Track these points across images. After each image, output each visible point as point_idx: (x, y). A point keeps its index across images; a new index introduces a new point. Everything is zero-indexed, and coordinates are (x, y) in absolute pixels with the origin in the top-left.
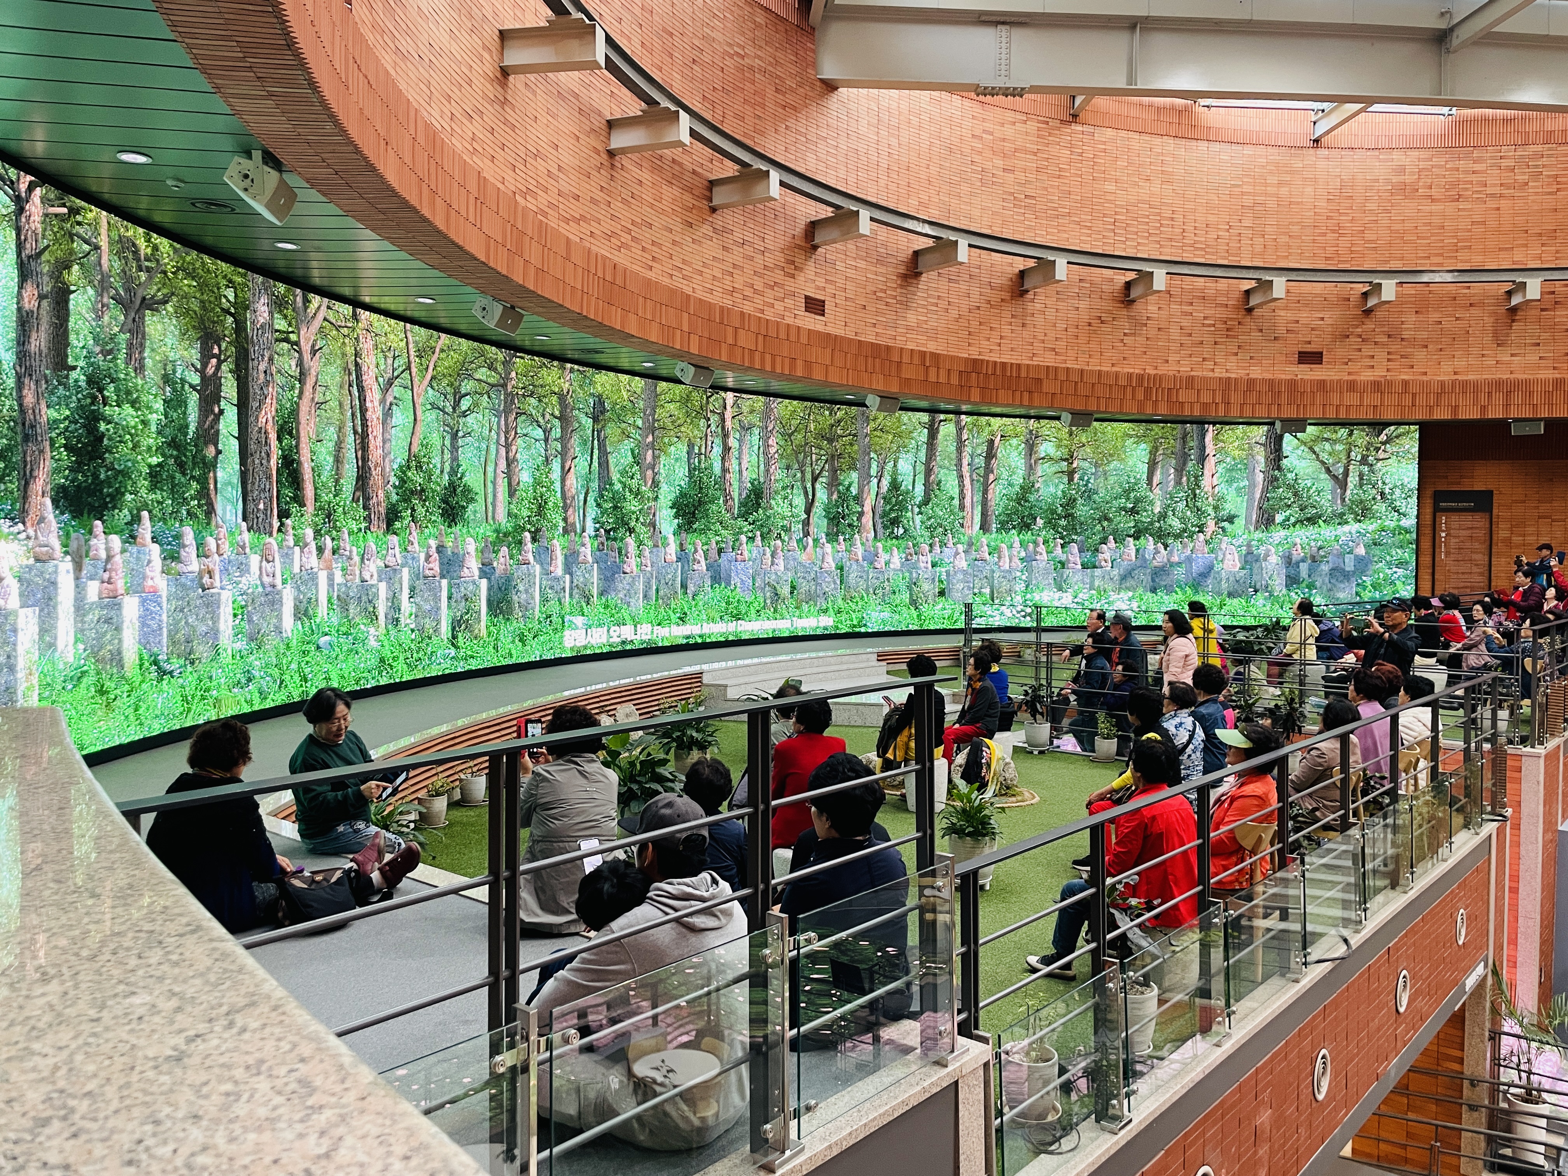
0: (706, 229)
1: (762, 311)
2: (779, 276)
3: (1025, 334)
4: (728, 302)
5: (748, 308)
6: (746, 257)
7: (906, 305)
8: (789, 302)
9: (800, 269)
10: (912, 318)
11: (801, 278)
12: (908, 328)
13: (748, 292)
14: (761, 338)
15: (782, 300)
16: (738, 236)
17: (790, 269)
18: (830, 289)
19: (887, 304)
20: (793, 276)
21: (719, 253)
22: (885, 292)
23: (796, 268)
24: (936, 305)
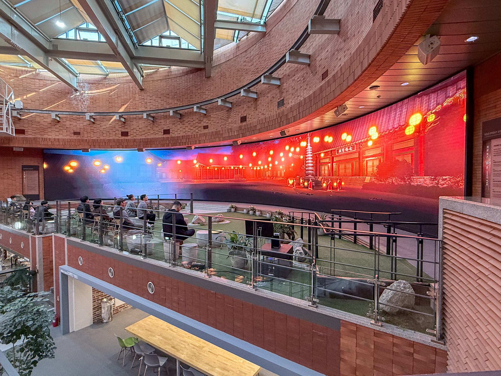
0: (179, 123)
1: (193, 133)
2: (197, 124)
3: (257, 112)
4: (184, 134)
5: (189, 134)
6: (189, 124)
7: (228, 118)
8: (200, 129)
9: (202, 121)
10: (230, 120)
11: (202, 123)
12: (229, 123)
13: (189, 130)
14: (187, 140)
15: (198, 129)
16: (186, 121)
17: (200, 122)
18: (210, 122)
19: (224, 119)
20: (200, 123)
21: (182, 126)
22: (223, 117)
23: (201, 121)
24: (236, 114)
